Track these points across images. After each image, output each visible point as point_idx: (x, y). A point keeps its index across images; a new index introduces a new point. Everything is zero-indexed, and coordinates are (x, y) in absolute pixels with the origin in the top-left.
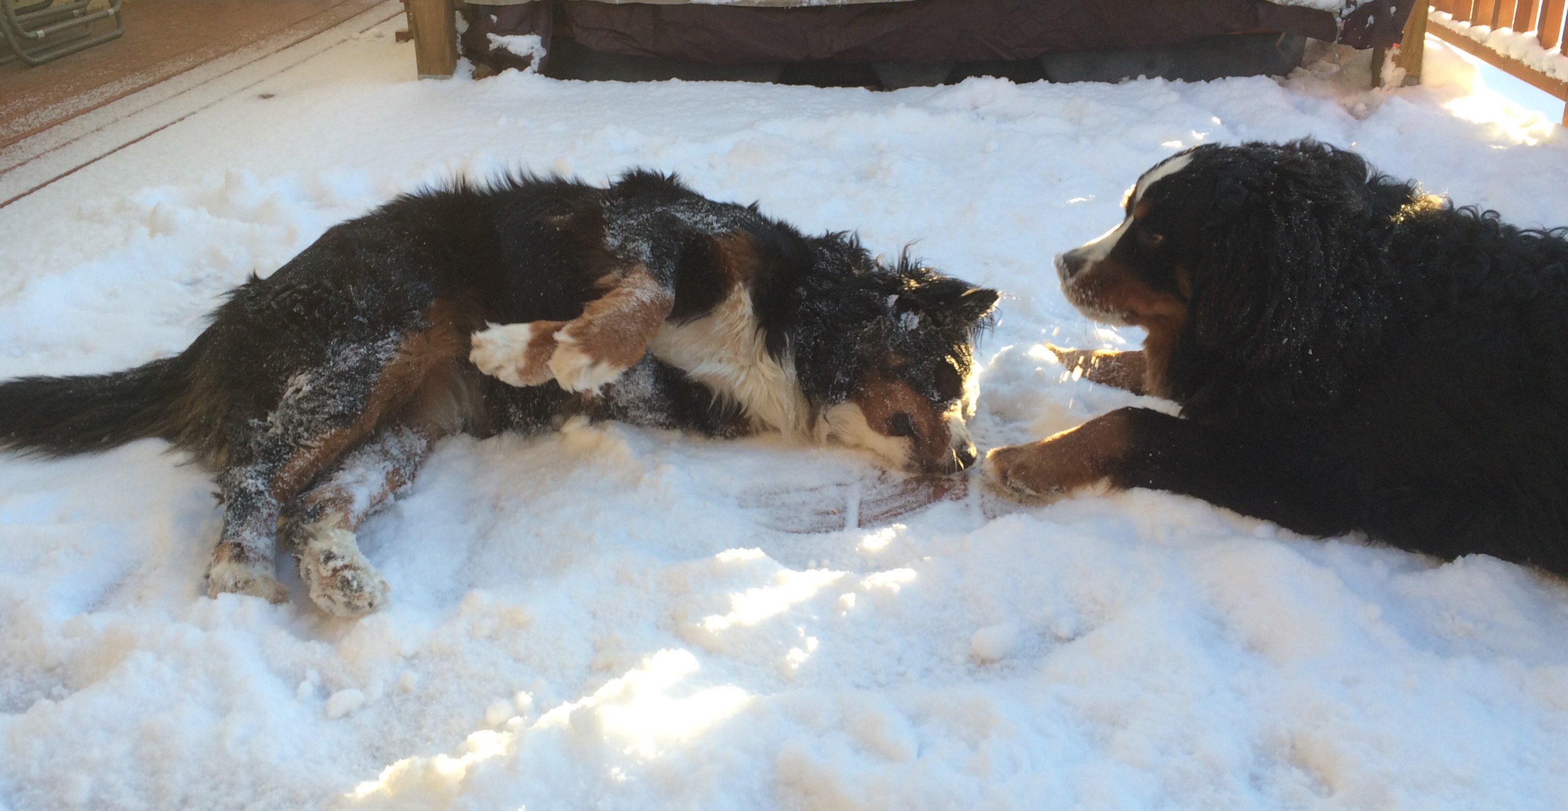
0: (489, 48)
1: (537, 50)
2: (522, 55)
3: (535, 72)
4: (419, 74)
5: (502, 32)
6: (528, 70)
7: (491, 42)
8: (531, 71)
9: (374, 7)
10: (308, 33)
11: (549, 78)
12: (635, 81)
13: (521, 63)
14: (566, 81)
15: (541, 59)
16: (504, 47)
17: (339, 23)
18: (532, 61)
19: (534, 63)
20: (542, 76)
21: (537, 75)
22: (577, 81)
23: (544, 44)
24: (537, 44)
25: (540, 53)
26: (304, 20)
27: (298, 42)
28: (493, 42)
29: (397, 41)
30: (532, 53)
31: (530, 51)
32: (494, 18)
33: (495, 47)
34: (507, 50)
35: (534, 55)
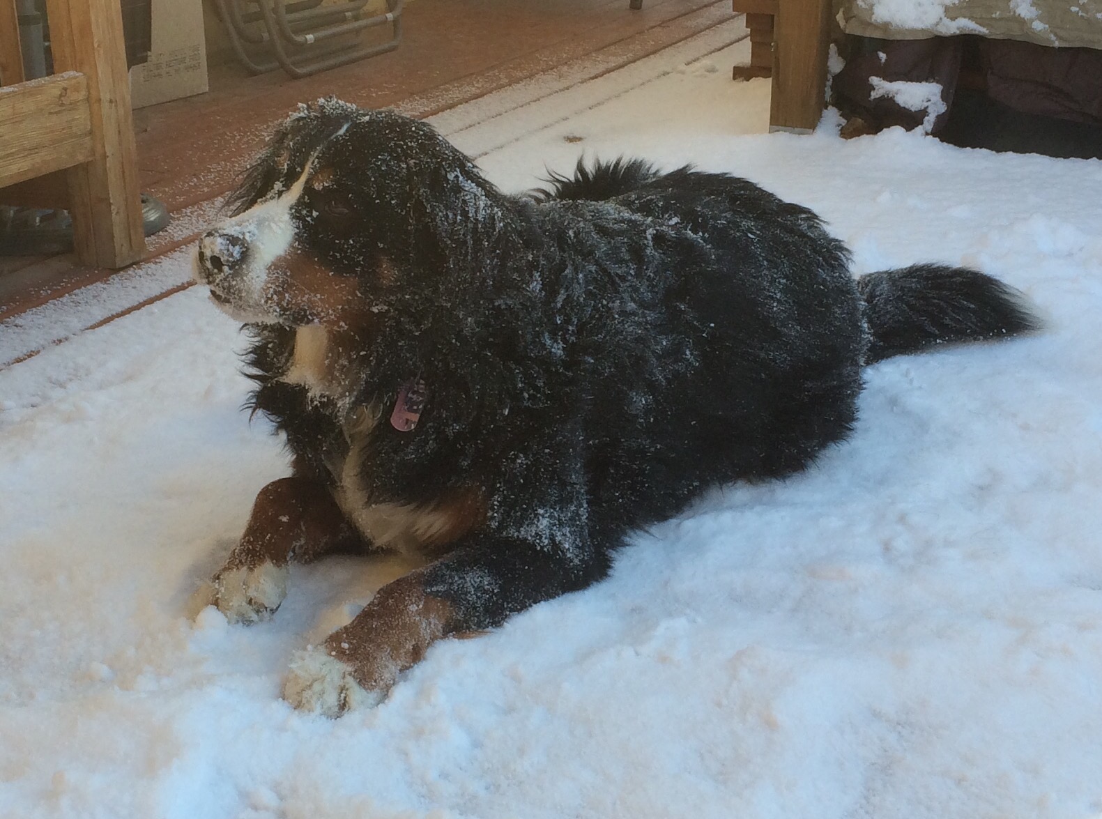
0: (870, 96)
1: (935, 104)
2: (913, 109)
3: (927, 134)
4: (771, 124)
5: (891, 78)
6: (919, 130)
7: (874, 89)
8: (924, 132)
9: (701, 31)
10: (621, 60)
11: (945, 144)
12: (1066, 156)
13: (910, 119)
14: (968, 149)
15: (937, 117)
16: (890, 96)
17: (659, 50)
18: (926, 118)
19: (928, 121)
20: (937, 139)
21: (930, 137)
22: (984, 150)
23: (944, 96)
24: (935, 95)
25: (938, 107)
26: (614, 43)
27: (609, 71)
28: (877, 88)
29: (734, 78)
30: (927, 107)
31: (926, 104)
32: (883, 56)
33: (877, 97)
34: (894, 101)
35: (929, 110)
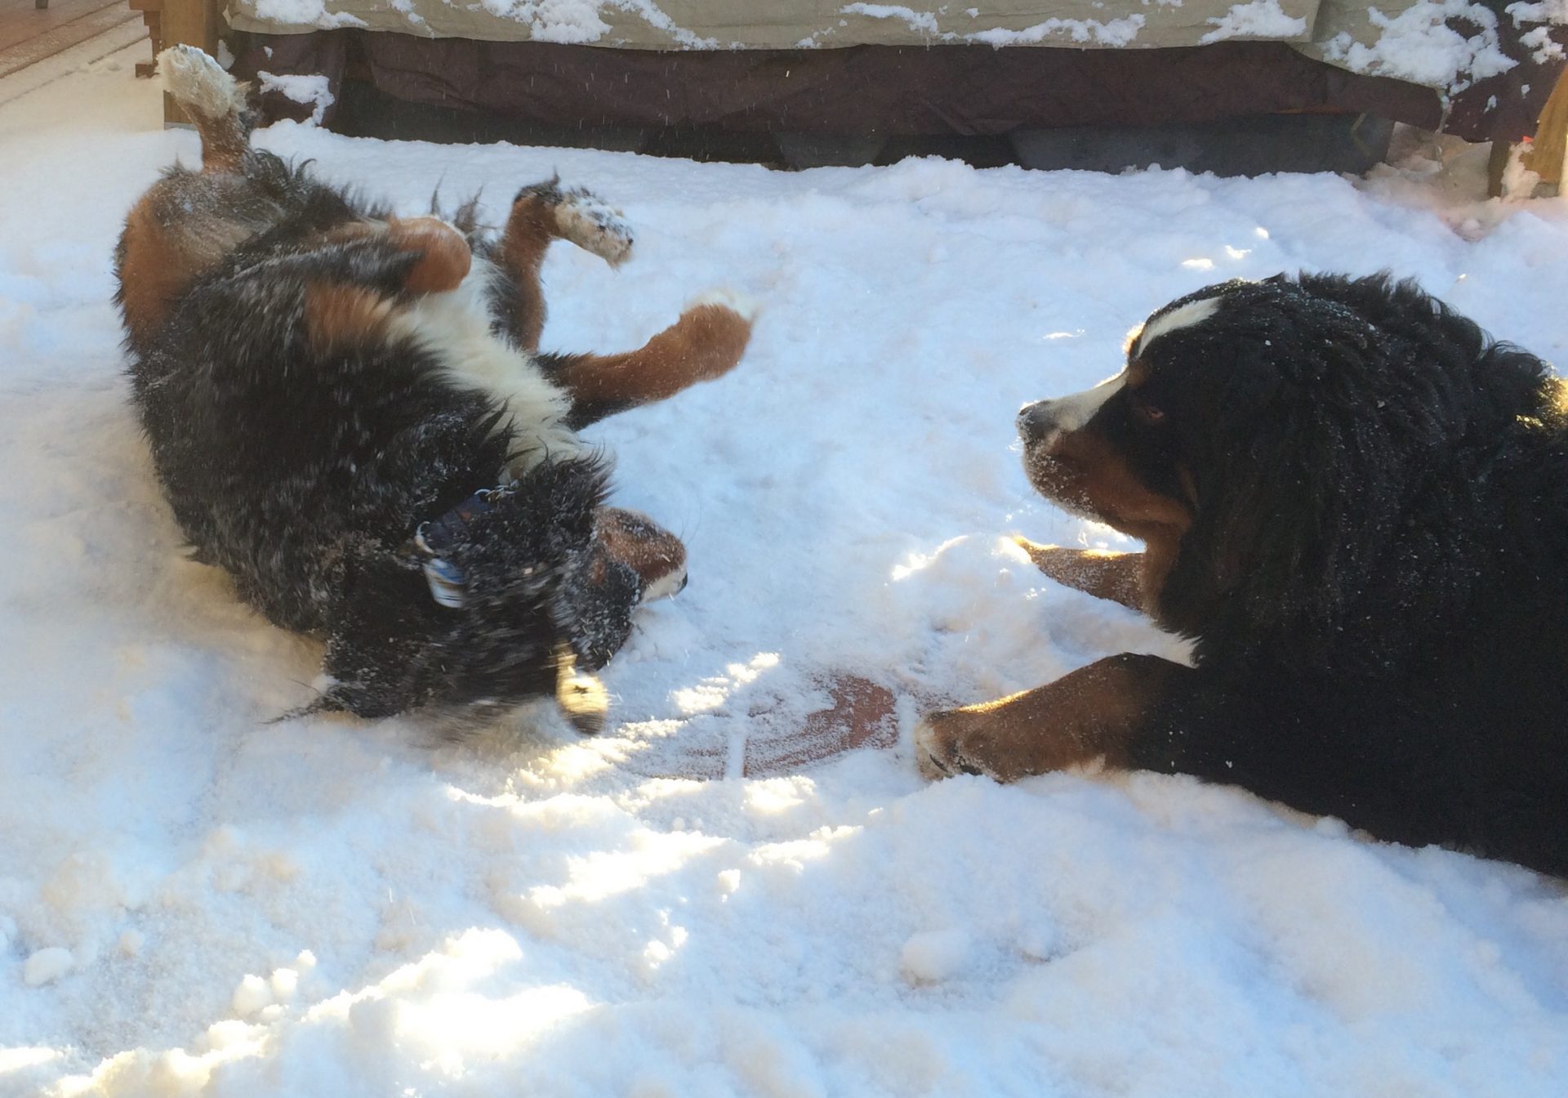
0: (259, 90)
1: (322, 96)
2: (302, 102)
3: (317, 125)
4: (165, 121)
5: (278, 71)
6: (309, 121)
7: (263, 83)
8: (313, 124)
9: (109, 29)
10: (23, 61)
11: (335, 134)
12: (450, 143)
13: (300, 112)
14: (358, 138)
15: (327, 108)
16: (279, 89)
17: (63, 50)
18: (316, 110)
19: (317, 113)
20: (327, 130)
21: (320, 128)
22: (373, 140)
23: (331, 88)
24: (322, 87)
25: (326, 99)
26: (18, 43)
27: (10, 72)
28: (265, 82)
29: (137, 76)
30: (315, 99)
31: (314, 96)
32: (269, 51)
33: (267, 90)
34: (283, 94)
35: (317, 102)
